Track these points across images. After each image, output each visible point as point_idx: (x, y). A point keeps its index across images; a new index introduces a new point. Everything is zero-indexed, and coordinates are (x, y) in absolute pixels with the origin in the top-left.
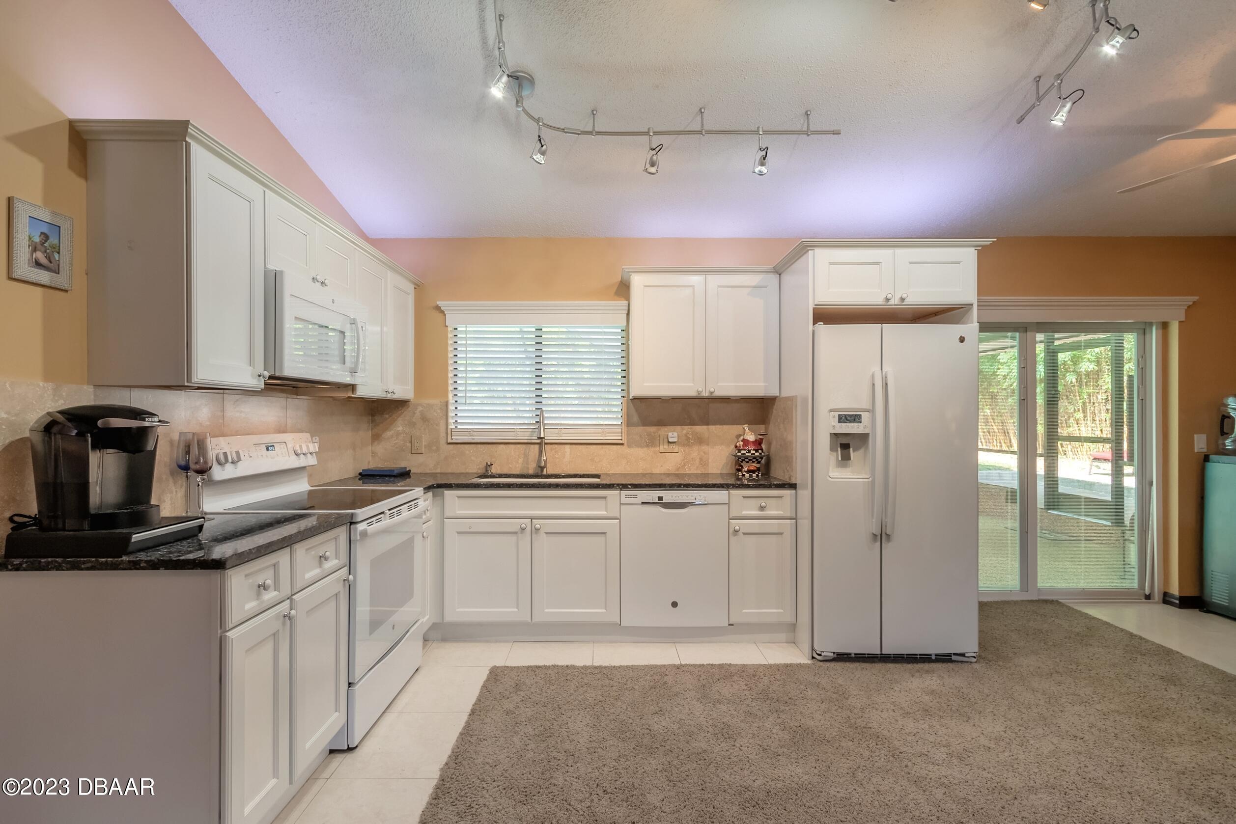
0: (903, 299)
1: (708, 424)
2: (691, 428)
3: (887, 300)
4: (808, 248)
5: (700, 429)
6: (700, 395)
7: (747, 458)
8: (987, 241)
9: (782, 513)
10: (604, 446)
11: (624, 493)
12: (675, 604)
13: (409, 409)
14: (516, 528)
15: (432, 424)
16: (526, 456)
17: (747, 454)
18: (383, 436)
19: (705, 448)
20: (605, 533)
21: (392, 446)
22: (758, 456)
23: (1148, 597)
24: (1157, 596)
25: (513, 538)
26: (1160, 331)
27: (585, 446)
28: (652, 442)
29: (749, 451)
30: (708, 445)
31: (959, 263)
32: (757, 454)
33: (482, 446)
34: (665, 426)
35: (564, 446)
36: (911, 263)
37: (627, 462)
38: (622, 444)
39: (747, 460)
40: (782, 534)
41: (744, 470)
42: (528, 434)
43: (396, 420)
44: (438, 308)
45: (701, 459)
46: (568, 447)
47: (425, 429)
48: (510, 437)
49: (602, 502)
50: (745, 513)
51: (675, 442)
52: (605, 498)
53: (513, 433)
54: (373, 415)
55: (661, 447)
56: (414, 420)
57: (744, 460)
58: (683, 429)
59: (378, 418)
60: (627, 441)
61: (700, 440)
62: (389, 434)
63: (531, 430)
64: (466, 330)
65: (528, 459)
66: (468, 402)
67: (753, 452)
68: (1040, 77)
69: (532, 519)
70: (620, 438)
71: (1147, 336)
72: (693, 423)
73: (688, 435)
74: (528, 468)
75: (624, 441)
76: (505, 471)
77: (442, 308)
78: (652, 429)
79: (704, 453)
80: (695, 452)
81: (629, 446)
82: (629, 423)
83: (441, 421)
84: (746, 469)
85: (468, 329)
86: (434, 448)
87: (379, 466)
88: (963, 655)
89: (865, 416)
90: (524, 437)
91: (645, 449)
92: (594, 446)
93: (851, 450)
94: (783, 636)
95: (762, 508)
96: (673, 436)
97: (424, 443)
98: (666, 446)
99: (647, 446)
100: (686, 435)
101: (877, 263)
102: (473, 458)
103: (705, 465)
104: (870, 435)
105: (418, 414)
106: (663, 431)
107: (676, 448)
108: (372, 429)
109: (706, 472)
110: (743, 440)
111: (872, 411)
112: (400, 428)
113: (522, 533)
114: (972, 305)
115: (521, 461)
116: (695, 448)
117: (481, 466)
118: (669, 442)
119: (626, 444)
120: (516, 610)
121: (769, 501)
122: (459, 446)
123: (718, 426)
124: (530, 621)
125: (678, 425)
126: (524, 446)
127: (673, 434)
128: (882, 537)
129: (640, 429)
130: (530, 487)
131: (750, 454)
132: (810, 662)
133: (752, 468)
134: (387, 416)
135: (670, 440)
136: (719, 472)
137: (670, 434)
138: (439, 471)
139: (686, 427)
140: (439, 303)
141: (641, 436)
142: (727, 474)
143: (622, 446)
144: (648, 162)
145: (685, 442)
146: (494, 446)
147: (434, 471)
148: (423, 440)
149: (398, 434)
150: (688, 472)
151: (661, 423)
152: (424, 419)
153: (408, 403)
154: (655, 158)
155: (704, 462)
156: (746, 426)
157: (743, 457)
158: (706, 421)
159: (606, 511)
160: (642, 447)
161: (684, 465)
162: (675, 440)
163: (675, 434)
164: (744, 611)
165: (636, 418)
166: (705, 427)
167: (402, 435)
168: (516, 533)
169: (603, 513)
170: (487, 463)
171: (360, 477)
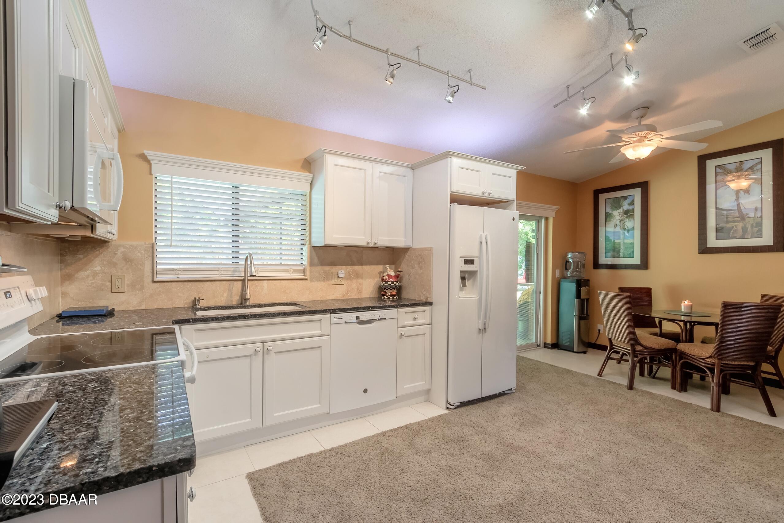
0: (489, 194)
1: (362, 264)
2: (352, 268)
3: (483, 193)
4: (449, 156)
5: (357, 268)
6: (368, 245)
7: (392, 287)
8: (522, 168)
9: (425, 321)
10: (293, 281)
11: (333, 316)
12: (365, 391)
13: (109, 250)
14: (251, 352)
15: (135, 264)
16: (230, 290)
17: (392, 284)
18: (76, 276)
19: (360, 281)
20: (320, 347)
21: (88, 286)
22: (397, 285)
23: (538, 346)
24: (542, 345)
25: (248, 360)
26: (545, 221)
27: (279, 281)
28: (327, 277)
29: (393, 283)
30: (362, 278)
31: (510, 177)
32: (397, 284)
33: (189, 283)
34: (335, 266)
35: (262, 281)
36: (493, 174)
37: (310, 292)
38: (306, 279)
39: (391, 288)
40: (425, 334)
41: (387, 295)
42: (230, 273)
43: (93, 260)
44: (143, 157)
45: (358, 289)
46: (265, 282)
47: (127, 269)
48: (214, 275)
49: (318, 323)
50: (407, 323)
51: (342, 277)
52: (320, 320)
53: (217, 272)
54: (62, 255)
55: (333, 281)
56: (114, 260)
57: (389, 288)
58: (347, 268)
59: (69, 258)
60: (310, 277)
61: (358, 276)
62: (83, 274)
63: (233, 269)
64: (172, 181)
65: (232, 293)
66: (173, 244)
67: (395, 283)
68: (569, 86)
69: (263, 343)
70: (303, 275)
71: (540, 224)
72: (353, 264)
73: (350, 272)
74: (232, 301)
75: (308, 277)
76: (212, 304)
77: (149, 157)
78: (327, 268)
79: (360, 284)
80: (354, 284)
81: (311, 281)
82: (311, 264)
83: (146, 262)
84: (389, 294)
85: (174, 180)
86: (138, 286)
87: (71, 306)
88: (511, 389)
89: (476, 261)
90: (227, 275)
91: (322, 282)
92: (286, 281)
93: (466, 280)
94: (422, 398)
95: (415, 319)
96: (342, 273)
97: (126, 282)
98: (336, 280)
99: (324, 280)
100: (349, 272)
101: (479, 171)
102: (180, 294)
103: (360, 292)
104: (478, 271)
105: (119, 254)
106: (335, 269)
107: (343, 281)
108: (61, 269)
109: (361, 297)
110: (388, 275)
111: (480, 257)
112: (98, 268)
113: (255, 355)
114: (514, 201)
115: (225, 295)
116: (354, 281)
117: (188, 301)
118: (338, 277)
119: (309, 279)
120: (250, 420)
121: (420, 314)
122: (165, 284)
123: (368, 266)
124: (261, 426)
125: (344, 265)
126: (228, 282)
127: (342, 271)
128: (483, 331)
129: (319, 268)
130: (262, 317)
131: (394, 284)
132: (447, 411)
133: (394, 293)
134: (81, 256)
135: (340, 276)
136: (368, 297)
137: (340, 272)
138: (143, 307)
139: (349, 267)
140: (146, 152)
141: (319, 273)
142: (374, 298)
143: (306, 281)
144: (389, 74)
145: (349, 277)
146: (201, 283)
147: (138, 308)
148: (126, 279)
149: (95, 274)
150: (350, 298)
151: (333, 264)
152: (127, 259)
153: (107, 244)
154: (395, 72)
155: (359, 291)
156: (387, 266)
157: (389, 286)
158: (361, 263)
159: (321, 330)
160: (320, 281)
161: (348, 293)
162: (343, 276)
163: (343, 272)
164: (405, 387)
165: (316, 261)
166: (360, 266)
167: (101, 275)
168: (250, 356)
169: (318, 332)
170: (195, 298)
171: (57, 318)
